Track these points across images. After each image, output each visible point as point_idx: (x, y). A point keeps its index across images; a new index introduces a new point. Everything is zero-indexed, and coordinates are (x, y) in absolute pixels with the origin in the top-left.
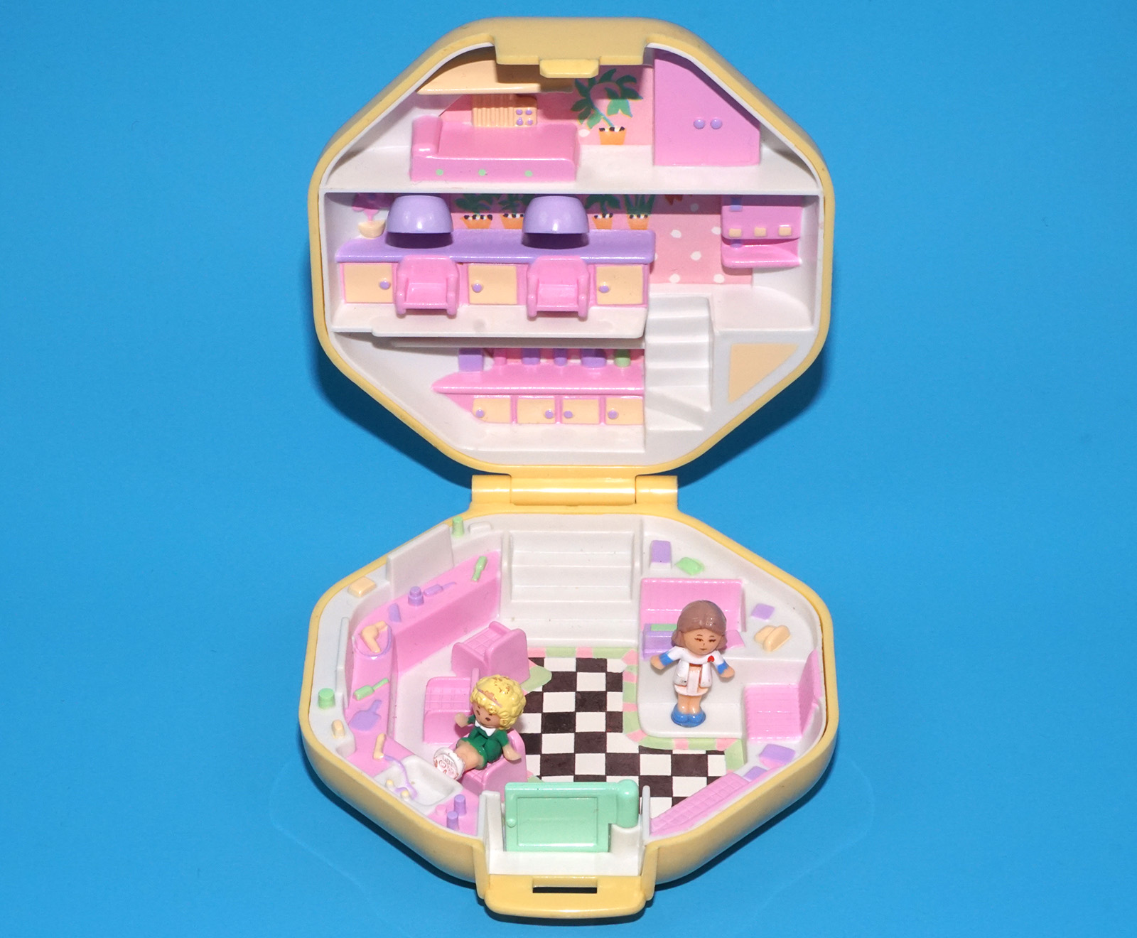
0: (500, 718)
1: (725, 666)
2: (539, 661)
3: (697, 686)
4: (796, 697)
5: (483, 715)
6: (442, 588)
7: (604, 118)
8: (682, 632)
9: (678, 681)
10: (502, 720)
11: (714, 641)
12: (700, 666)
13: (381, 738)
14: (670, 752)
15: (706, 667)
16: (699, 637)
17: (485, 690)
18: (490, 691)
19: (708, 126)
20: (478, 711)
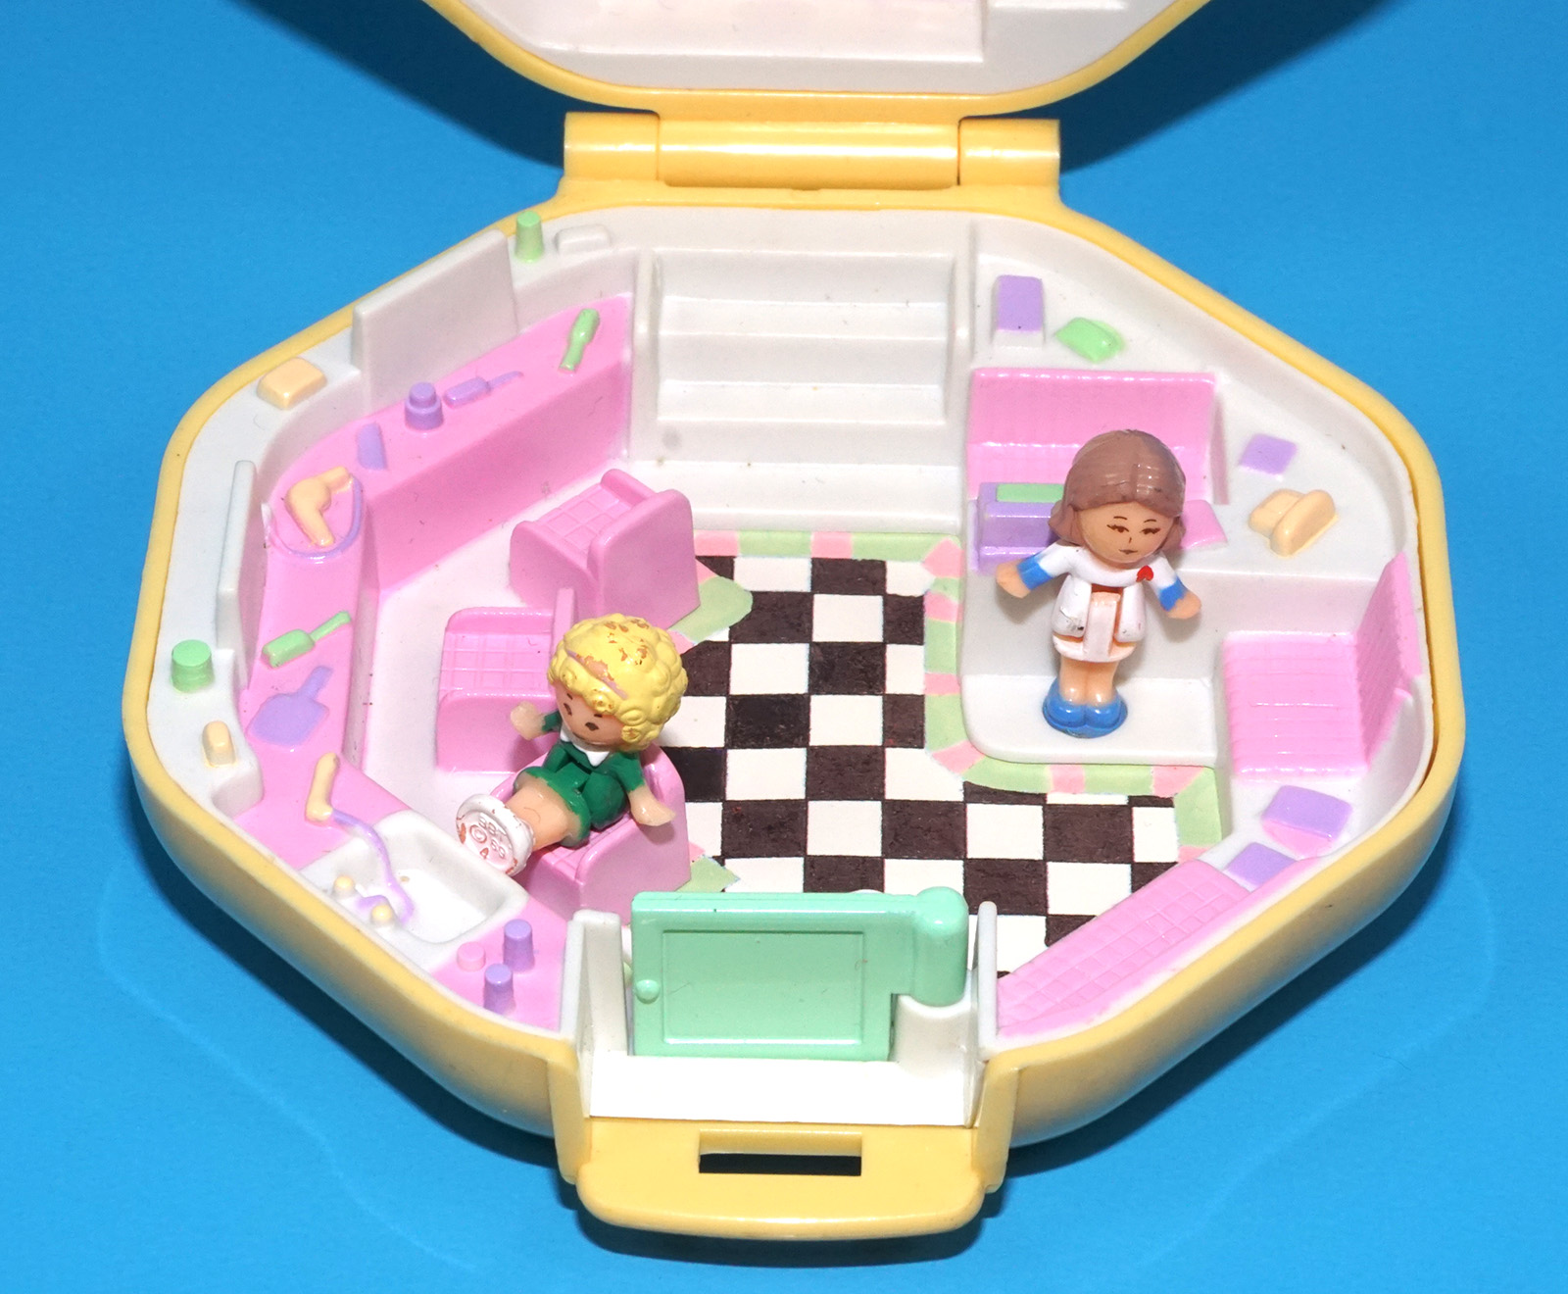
0: (623, 724)
1: (1178, 591)
2: (723, 566)
3: (1109, 639)
4: (1349, 668)
5: (580, 717)
6: (488, 388)
8: (1076, 509)
9: (1063, 626)
10: (626, 728)
11: (1155, 531)
12: (1118, 590)
13: (326, 766)
14: (1038, 799)
15: (1132, 594)
16: (1120, 523)
17: (584, 655)
18: (597, 658)
20: (566, 706)
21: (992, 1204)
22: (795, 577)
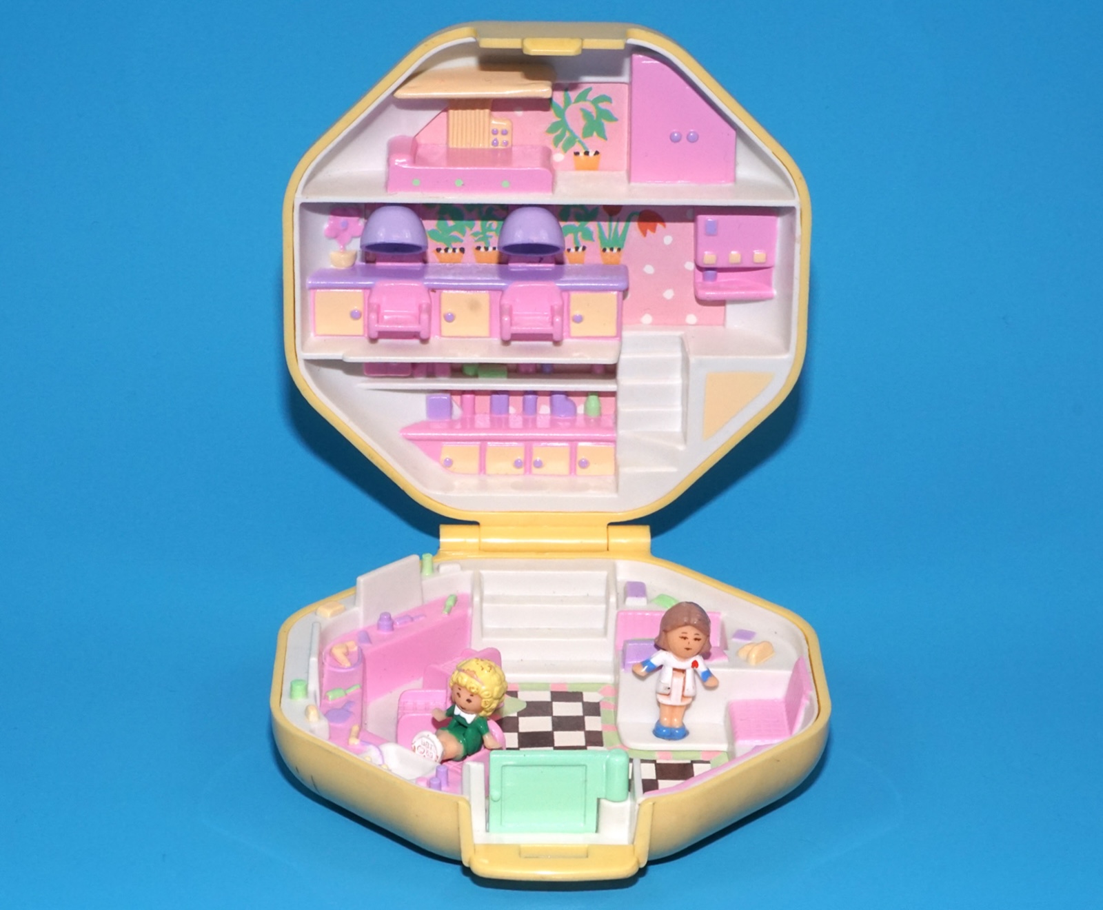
0: (481, 698)
1: (707, 675)
2: (514, 694)
3: (680, 694)
4: (783, 708)
6: (412, 619)
7: (580, 142)
8: (666, 632)
9: (661, 690)
10: (484, 700)
11: (699, 640)
12: (683, 671)
13: (356, 728)
14: (654, 761)
15: (689, 672)
16: (684, 635)
17: (466, 669)
18: (471, 671)
19: (684, 139)
20: (458, 694)
21: (642, 872)
22: (545, 697)
